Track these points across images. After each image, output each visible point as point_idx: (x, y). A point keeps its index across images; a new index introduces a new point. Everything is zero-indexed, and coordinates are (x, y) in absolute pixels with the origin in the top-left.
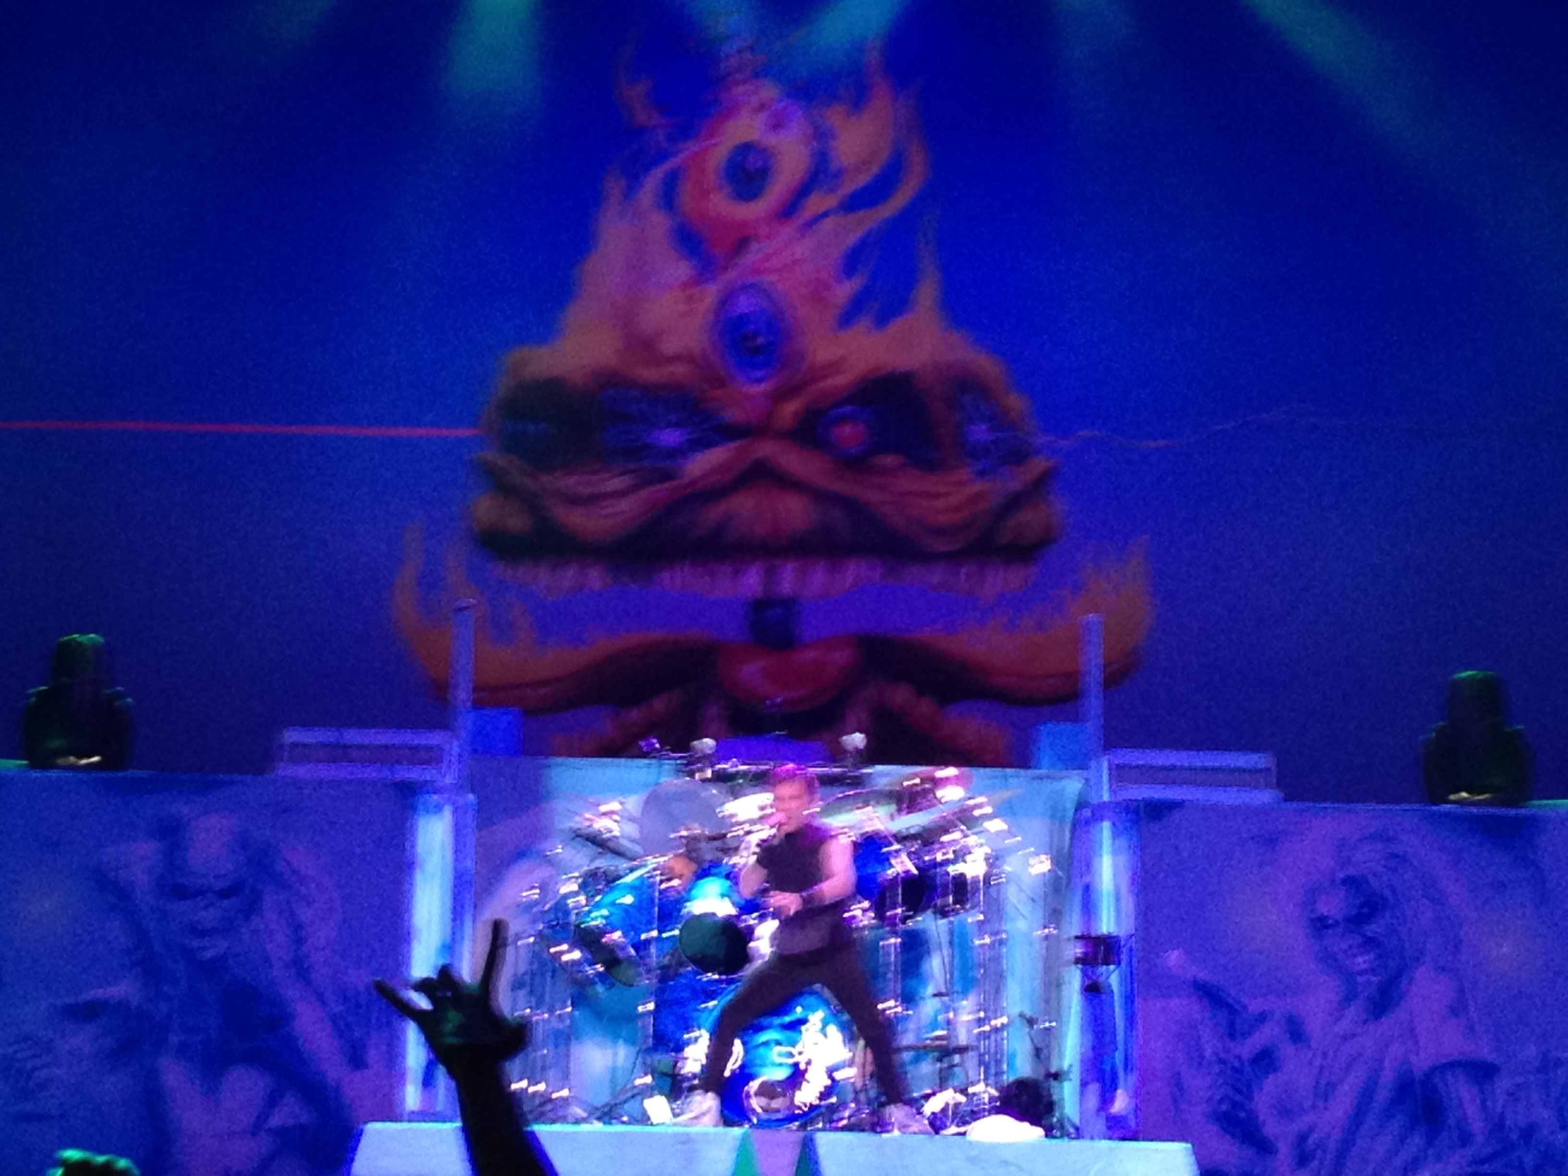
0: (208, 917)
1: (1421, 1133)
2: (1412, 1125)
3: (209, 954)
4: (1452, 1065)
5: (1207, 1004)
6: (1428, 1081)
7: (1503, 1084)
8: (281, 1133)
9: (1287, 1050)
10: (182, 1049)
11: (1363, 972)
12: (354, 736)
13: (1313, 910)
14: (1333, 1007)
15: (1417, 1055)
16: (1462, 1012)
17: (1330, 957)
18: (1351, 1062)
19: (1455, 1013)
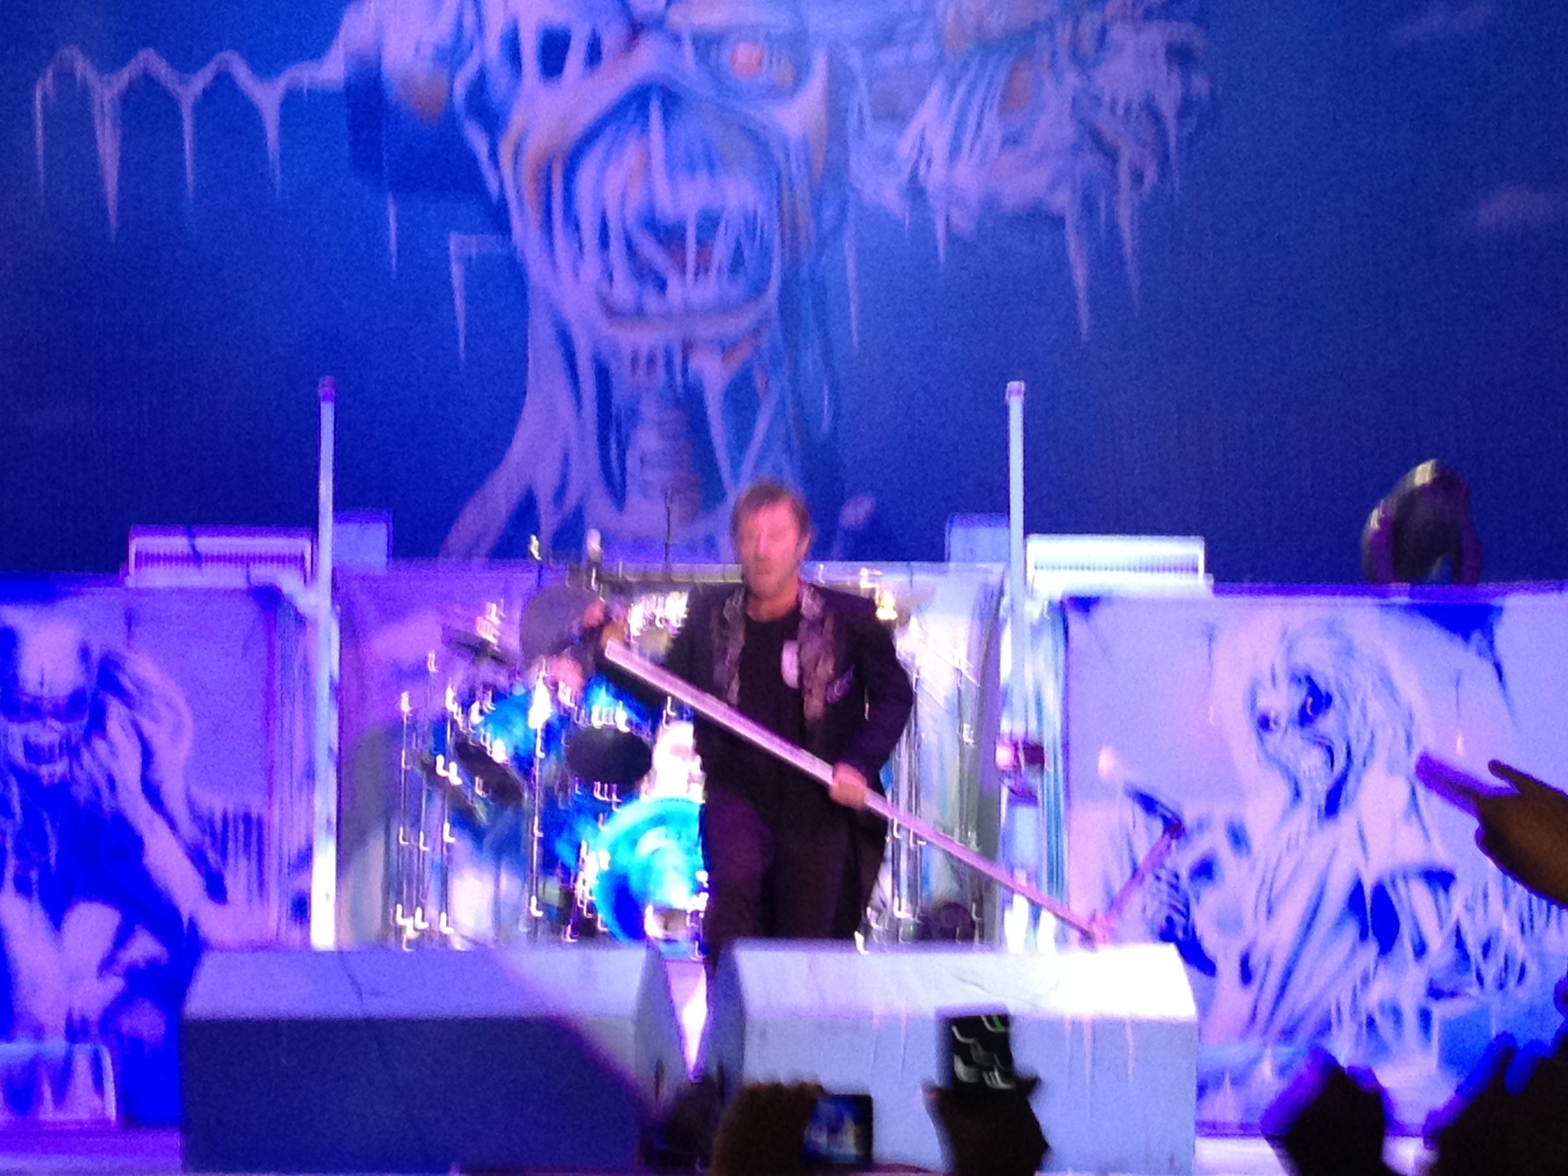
1: (1372, 948)
2: (1363, 936)
4: (1403, 872)
5: (1139, 812)
6: (1380, 891)
7: (1459, 894)
9: (1228, 858)
11: (1310, 774)
13: (1253, 706)
14: (1278, 813)
15: (1366, 866)
16: (1414, 818)
17: (1274, 760)
18: (1294, 873)
19: (1407, 816)
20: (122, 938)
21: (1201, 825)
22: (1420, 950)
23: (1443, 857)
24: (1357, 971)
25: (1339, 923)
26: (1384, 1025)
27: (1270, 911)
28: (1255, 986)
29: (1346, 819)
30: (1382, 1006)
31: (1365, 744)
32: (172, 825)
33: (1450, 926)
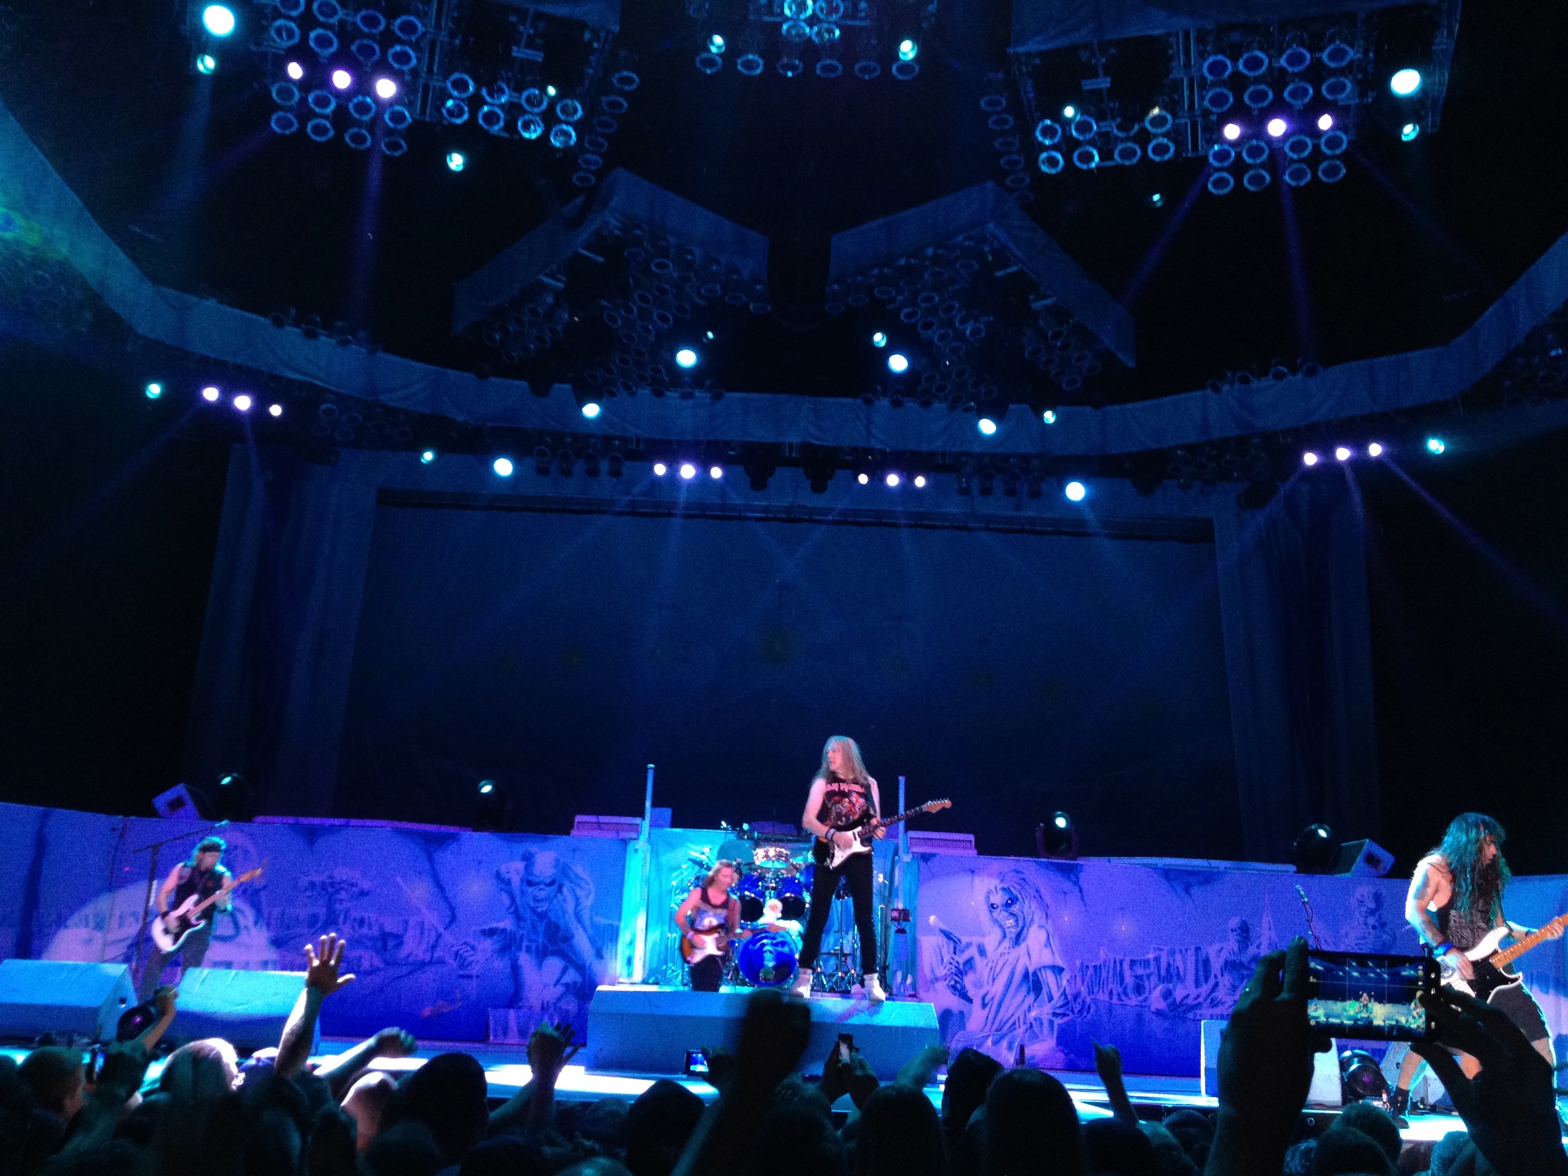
0: (543, 894)
1: (1032, 996)
2: (1029, 992)
3: (540, 910)
4: (1044, 967)
5: (945, 939)
6: (1035, 974)
7: (1066, 976)
8: (567, 985)
9: (977, 957)
10: (528, 950)
11: (1009, 927)
12: (603, 819)
13: (989, 901)
14: (997, 942)
15: (1030, 963)
16: (1049, 945)
17: (996, 921)
18: (1004, 965)
19: (1046, 946)
20: (564, 971)
21: (969, 945)
22: (1051, 998)
23: (1060, 963)
24: (1025, 1006)
25: (1020, 986)
26: (1036, 1028)
27: (994, 979)
28: (987, 1009)
29: (1023, 946)
30: (1035, 1019)
31: (1030, 917)
32: (584, 928)
33: (1062, 990)
